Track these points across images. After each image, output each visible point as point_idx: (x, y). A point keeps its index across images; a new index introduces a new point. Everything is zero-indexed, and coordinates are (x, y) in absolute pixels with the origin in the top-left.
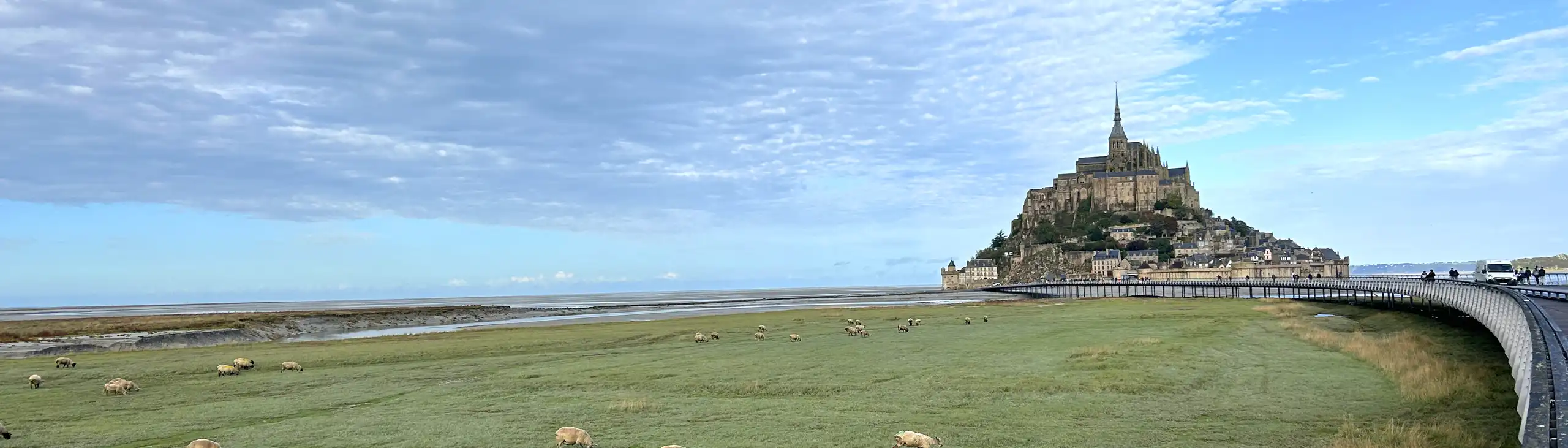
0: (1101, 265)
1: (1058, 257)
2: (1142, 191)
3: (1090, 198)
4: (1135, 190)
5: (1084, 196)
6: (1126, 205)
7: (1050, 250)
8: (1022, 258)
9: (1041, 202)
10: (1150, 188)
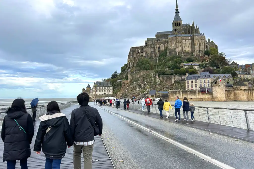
0: (194, 84)
1: (155, 79)
2: (197, 45)
3: (166, 49)
4: (193, 44)
5: (162, 49)
6: (187, 53)
7: (149, 75)
8: (129, 80)
9: (137, 54)
10: (201, 43)
